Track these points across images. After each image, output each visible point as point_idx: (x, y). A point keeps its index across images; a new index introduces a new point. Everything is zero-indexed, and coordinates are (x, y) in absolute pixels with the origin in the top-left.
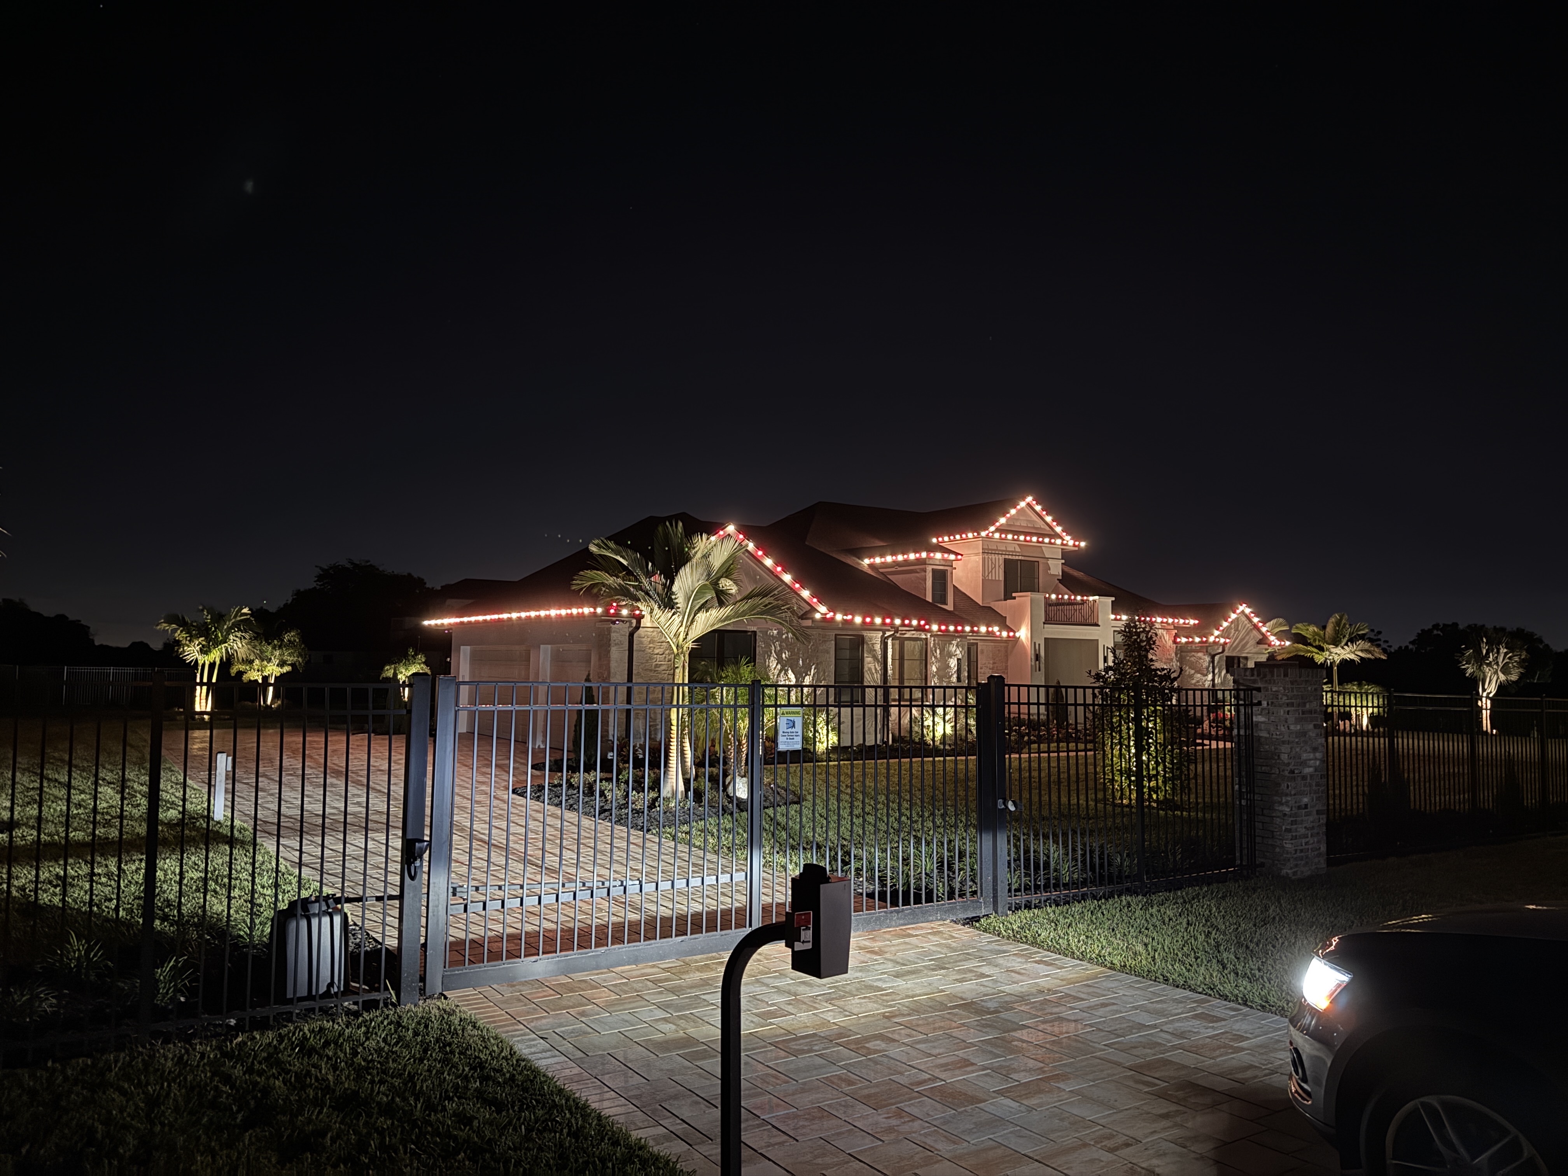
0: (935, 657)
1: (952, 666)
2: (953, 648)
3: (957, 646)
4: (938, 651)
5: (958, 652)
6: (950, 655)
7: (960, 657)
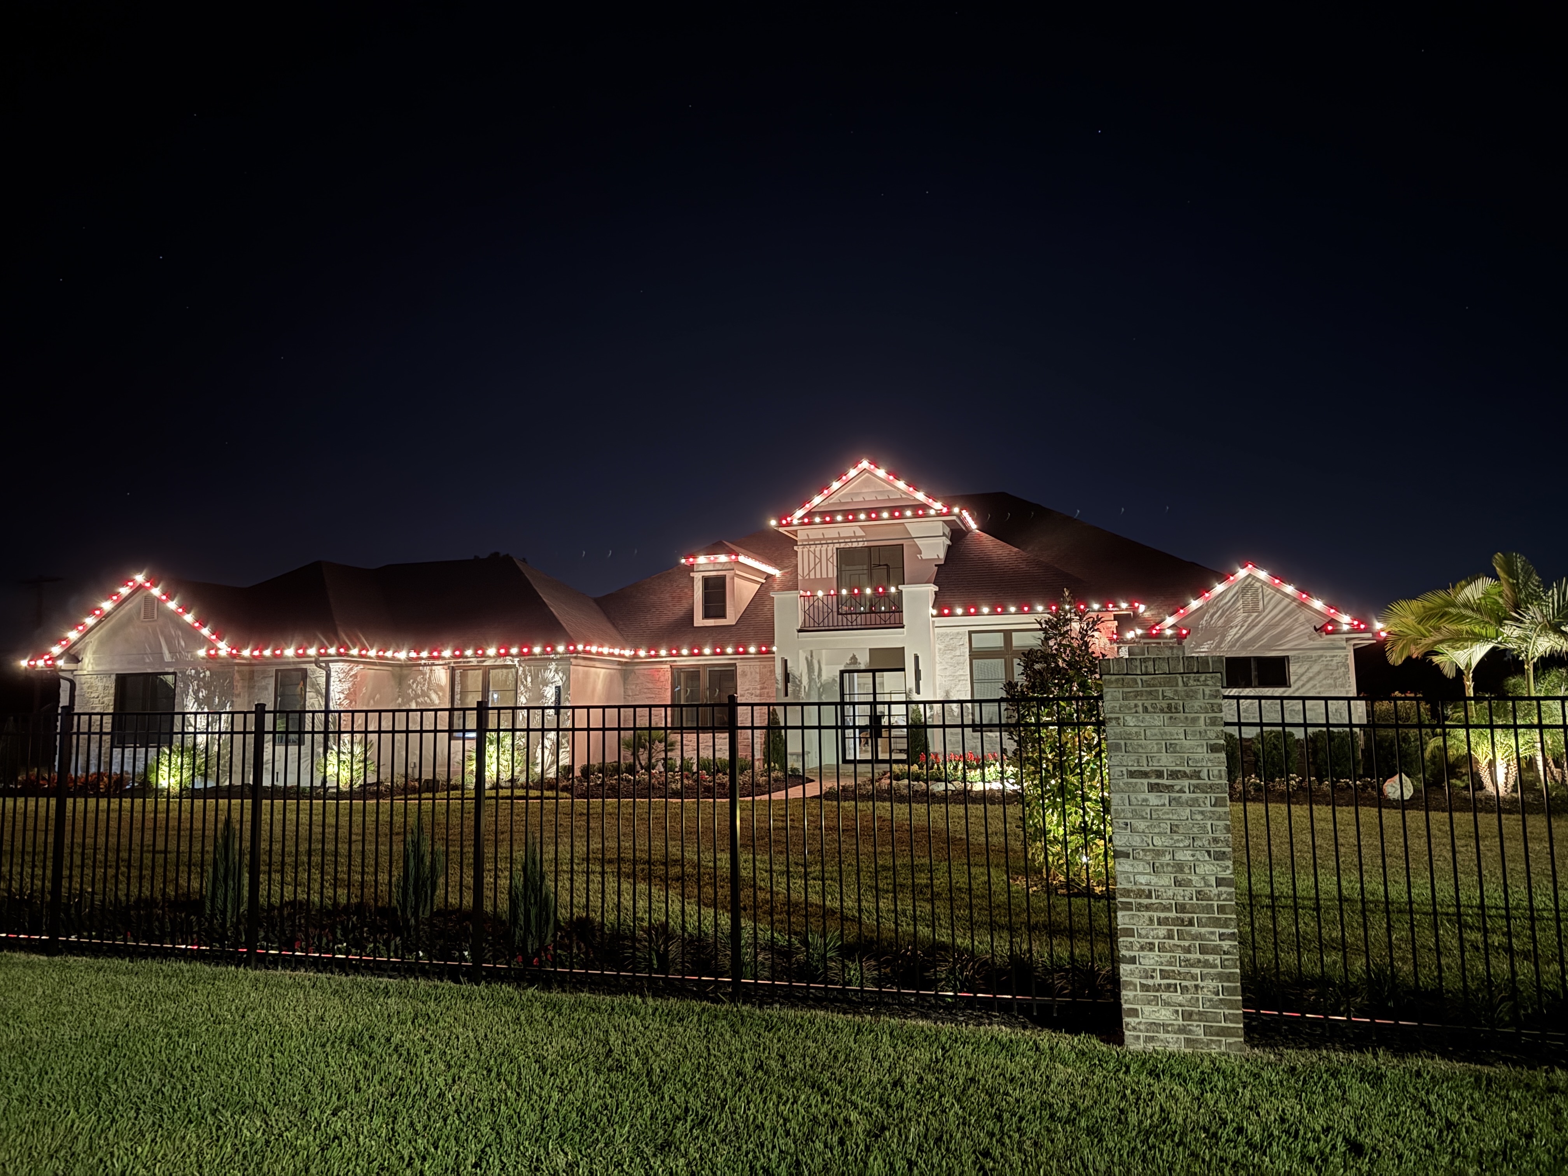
0: (525, 686)
1: (549, 696)
2: (549, 675)
3: (556, 671)
4: (529, 679)
5: (557, 678)
6: (546, 683)
7: (560, 684)
